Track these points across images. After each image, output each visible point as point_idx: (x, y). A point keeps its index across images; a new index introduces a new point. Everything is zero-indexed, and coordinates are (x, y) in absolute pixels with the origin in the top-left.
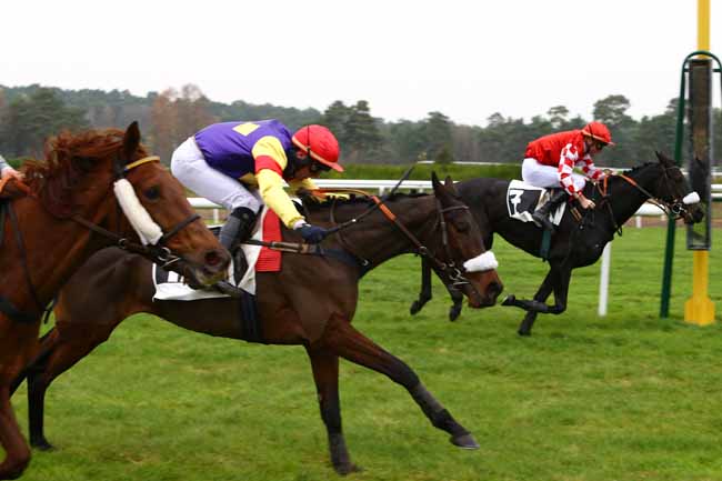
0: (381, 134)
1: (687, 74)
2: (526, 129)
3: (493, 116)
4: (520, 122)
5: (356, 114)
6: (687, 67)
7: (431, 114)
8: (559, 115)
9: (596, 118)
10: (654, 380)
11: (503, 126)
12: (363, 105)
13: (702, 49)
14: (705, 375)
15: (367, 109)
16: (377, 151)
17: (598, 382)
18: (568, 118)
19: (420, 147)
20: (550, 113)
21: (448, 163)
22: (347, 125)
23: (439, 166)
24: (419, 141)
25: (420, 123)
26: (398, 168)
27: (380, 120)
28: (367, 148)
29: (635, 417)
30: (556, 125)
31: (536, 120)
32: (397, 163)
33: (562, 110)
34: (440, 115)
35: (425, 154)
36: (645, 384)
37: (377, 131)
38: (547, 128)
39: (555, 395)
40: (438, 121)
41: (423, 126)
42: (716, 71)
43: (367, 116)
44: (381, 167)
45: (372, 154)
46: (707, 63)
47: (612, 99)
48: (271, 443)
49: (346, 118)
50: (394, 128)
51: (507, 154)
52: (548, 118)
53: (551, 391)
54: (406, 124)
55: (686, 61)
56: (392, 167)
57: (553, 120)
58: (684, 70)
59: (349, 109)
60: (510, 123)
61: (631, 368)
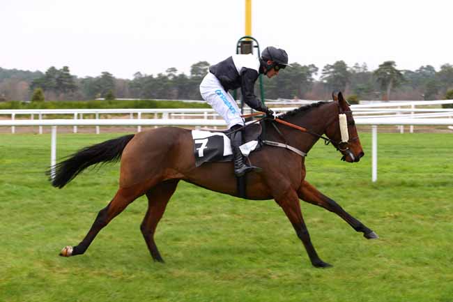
0: (76, 84)
1: (239, 49)
2: (155, 80)
3: (137, 73)
4: (151, 77)
5: (62, 73)
6: (240, 45)
7: (103, 73)
8: (173, 73)
9: (192, 74)
10: (224, 215)
11: (142, 79)
12: (66, 69)
13: (247, 36)
14: (252, 212)
15: (68, 71)
16: (74, 94)
17: (193, 217)
18: (177, 74)
19: (97, 91)
20: (167, 71)
21: (112, 99)
22: (57, 80)
23: (107, 101)
24: (97, 88)
25: (98, 77)
26: (85, 103)
27: (75, 77)
28: (68, 91)
29: (213, 236)
30: (170, 78)
31: (160, 75)
32: (84, 100)
33: (174, 70)
34: (108, 74)
35: (100, 95)
36: (219, 218)
37: (74, 82)
38: (165, 80)
39: (170, 225)
40: (107, 77)
41: (98, 79)
42: (256, 47)
43: (68, 74)
44: (76, 102)
45: (72, 96)
46: (250, 43)
47: (200, 64)
48: (14, 255)
49: (57, 76)
50: (83, 81)
51: (144, 94)
52: (166, 74)
53: (168, 223)
54: (89, 79)
55: (239, 42)
56: (81, 102)
57: (169, 75)
58: (238, 47)
59: (58, 71)
60: (146, 77)
61: (211, 209)
